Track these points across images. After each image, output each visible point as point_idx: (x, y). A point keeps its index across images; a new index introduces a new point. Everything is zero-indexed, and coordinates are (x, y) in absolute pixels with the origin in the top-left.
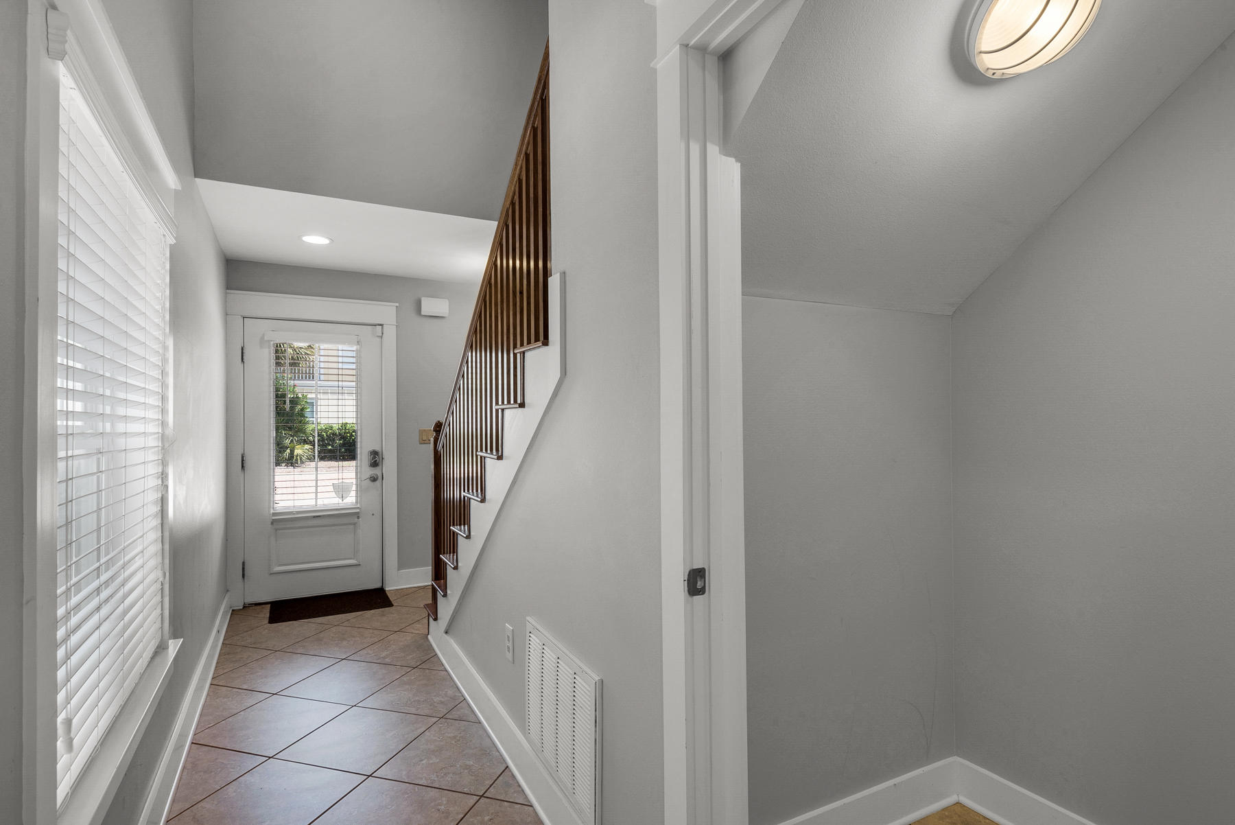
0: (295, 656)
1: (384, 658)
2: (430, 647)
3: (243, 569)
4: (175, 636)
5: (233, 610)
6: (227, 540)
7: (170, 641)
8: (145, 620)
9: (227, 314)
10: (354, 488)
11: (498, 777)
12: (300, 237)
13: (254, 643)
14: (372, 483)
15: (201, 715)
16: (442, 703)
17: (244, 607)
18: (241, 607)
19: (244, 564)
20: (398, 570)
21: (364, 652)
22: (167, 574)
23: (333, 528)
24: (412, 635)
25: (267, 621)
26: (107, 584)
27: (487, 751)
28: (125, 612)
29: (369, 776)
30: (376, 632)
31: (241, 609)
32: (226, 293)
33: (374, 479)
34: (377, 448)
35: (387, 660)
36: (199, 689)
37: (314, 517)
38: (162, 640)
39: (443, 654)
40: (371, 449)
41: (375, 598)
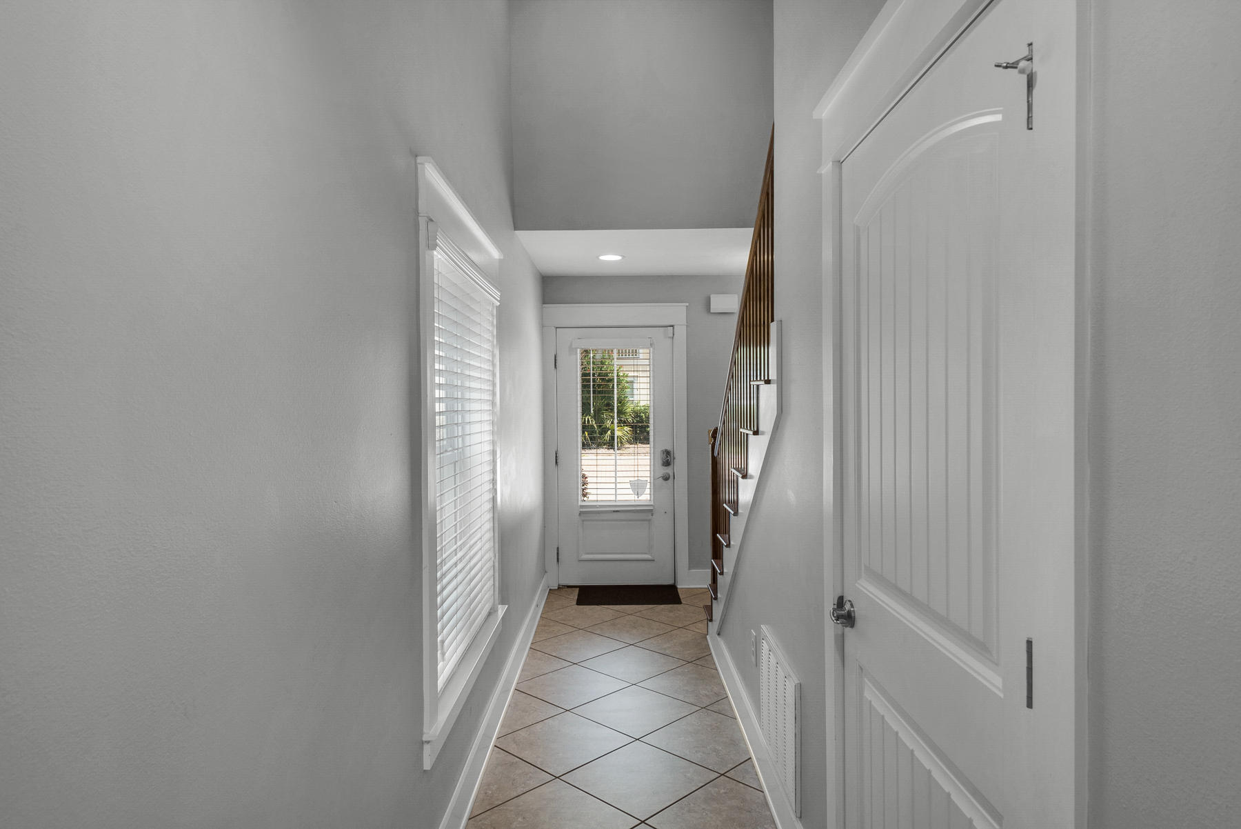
0: (593, 635)
1: (665, 649)
2: (708, 647)
3: (558, 554)
4: (503, 602)
5: (550, 590)
6: (545, 527)
7: (500, 606)
8: (483, 587)
9: (542, 326)
10: (648, 486)
11: (740, 764)
12: (598, 257)
13: (564, 620)
14: (664, 482)
15: (522, 670)
16: (707, 696)
17: (559, 588)
18: (556, 588)
19: (558, 548)
20: (689, 569)
21: (652, 640)
22: (497, 555)
23: (630, 522)
24: (693, 633)
25: (575, 603)
26: (461, 547)
27: (735, 742)
28: (471, 580)
29: (637, 740)
30: (662, 625)
31: (555, 590)
32: (542, 308)
33: (666, 478)
34: (669, 448)
35: (668, 652)
36: (520, 650)
37: (614, 511)
38: (494, 604)
39: (716, 654)
40: (664, 449)
41: (666, 594)
